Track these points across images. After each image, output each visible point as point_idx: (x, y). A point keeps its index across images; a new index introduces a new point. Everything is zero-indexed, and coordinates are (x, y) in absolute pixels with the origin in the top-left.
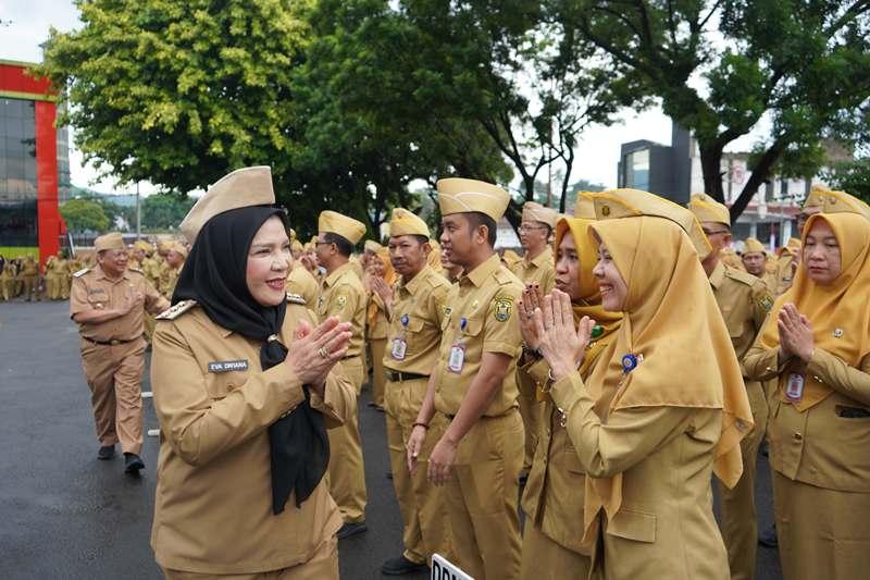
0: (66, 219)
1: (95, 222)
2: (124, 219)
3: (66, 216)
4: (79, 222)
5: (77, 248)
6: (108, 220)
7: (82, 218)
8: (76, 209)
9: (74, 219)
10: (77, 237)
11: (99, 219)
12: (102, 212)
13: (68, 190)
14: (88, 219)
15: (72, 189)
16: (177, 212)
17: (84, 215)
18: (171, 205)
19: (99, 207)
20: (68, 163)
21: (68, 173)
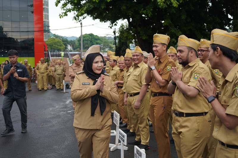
0: (48, 46)
1: (59, 47)
2: (71, 46)
3: (48, 45)
4: (53, 47)
5: (53, 58)
6: (64, 46)
7: (54, 46)
8: (52, 41)
9: (51, 46)
10: (52, 53)
11: (61, 46)
12: (62, 43)
13: (48, 34)
14: (57, 46)
15: (50, 33)
16: (92, 42)
17: (55, 44)
18: (90, 39)
19: (61, 40)
20: (48, 22)
21: (49, 26)
